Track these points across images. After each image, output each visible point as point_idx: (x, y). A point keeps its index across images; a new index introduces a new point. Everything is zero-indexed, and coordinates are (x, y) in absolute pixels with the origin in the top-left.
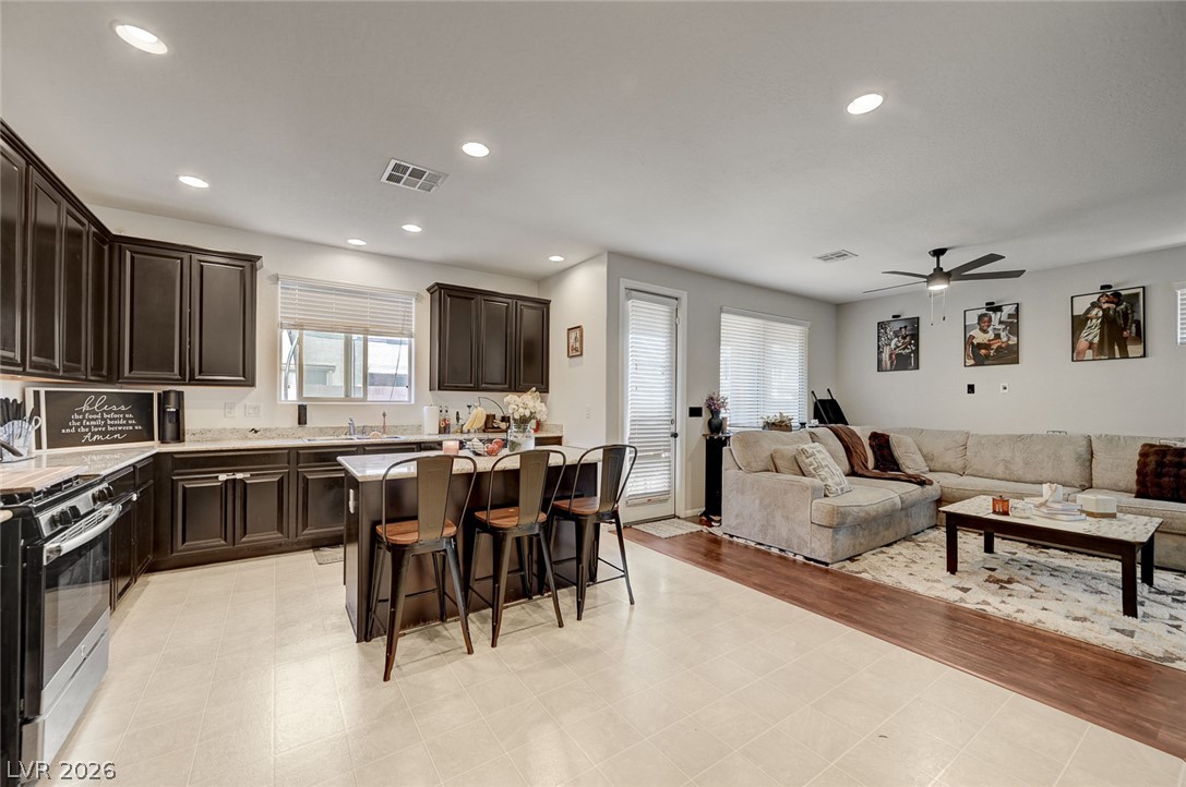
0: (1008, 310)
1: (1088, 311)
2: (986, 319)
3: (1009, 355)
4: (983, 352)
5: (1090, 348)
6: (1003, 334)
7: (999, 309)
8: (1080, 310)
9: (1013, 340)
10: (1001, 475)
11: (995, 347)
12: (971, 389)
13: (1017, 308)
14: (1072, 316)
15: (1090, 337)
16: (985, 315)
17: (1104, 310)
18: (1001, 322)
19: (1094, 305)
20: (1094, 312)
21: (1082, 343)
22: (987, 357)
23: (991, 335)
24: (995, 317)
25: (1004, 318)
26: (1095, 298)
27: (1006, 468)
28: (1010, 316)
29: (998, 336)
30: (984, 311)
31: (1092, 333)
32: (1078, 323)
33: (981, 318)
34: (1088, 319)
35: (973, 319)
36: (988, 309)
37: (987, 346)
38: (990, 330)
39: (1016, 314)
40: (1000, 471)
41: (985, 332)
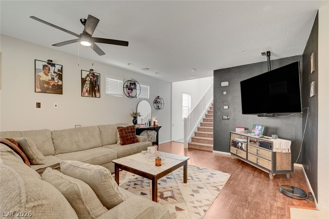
0: (58, 67)
1: (86, 78)
2: (47, 68)
3: (58, 90)
4: (46, 85)
5: (87, 92)
6: (56, 79)
7: (53, 65)
8: (84, 77)
9: (60, 83)
10: (75, 149)
11: (52, 84)
12: (39, 105)
13: (62, 68)
14: (82, 78)
15: (87, 88)
16: (46, 66)
17: (90, 78)
18: (54, 72)
19: (88, 76)
20: (88, 78)
21: (85, 90)
22: (48, 88)
23: (49, 78)
24: (52, 69)
25: (56, 71)
26: (88, 73)
27: (77, 145)
28: (59, 70)
29: (53, 79)
30: (46, 64)
31: (87, 86)
32: (83, 81)
33: (44, 66)
34: (86, 80)
35: (40, 65)
36: (48, 63)
37: (48, 83)
38: (49, 74)
39: (61, 71)
40: (74, 147)
41: (47, 75)
